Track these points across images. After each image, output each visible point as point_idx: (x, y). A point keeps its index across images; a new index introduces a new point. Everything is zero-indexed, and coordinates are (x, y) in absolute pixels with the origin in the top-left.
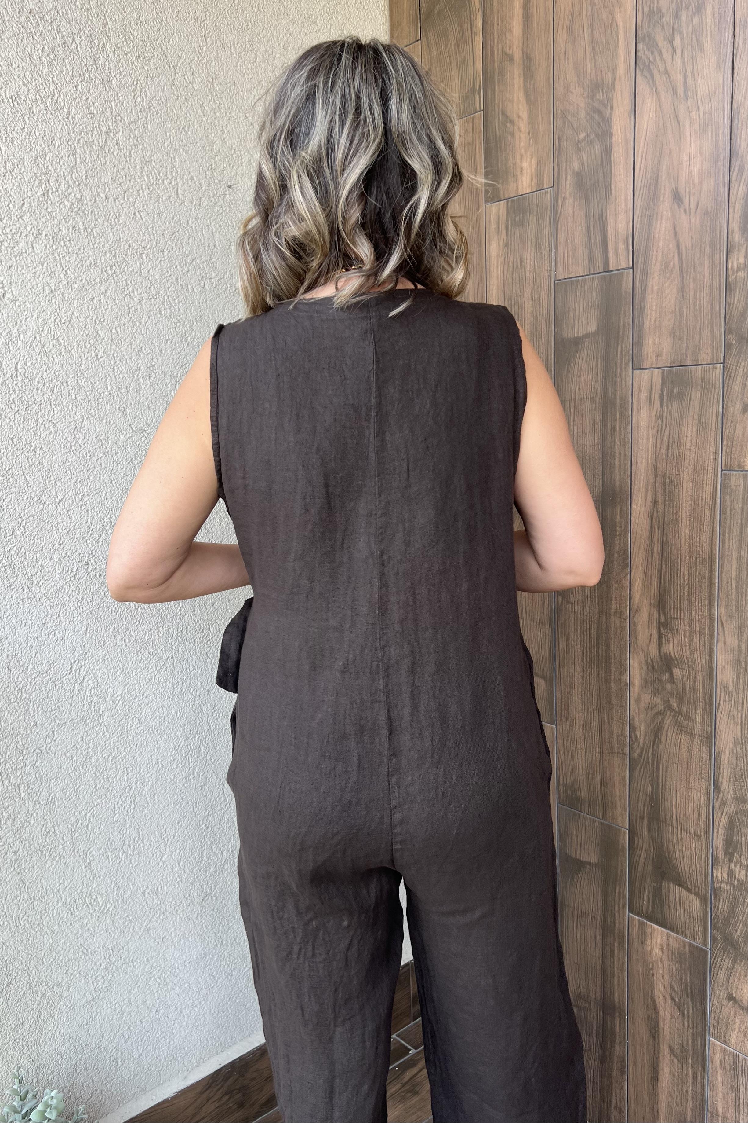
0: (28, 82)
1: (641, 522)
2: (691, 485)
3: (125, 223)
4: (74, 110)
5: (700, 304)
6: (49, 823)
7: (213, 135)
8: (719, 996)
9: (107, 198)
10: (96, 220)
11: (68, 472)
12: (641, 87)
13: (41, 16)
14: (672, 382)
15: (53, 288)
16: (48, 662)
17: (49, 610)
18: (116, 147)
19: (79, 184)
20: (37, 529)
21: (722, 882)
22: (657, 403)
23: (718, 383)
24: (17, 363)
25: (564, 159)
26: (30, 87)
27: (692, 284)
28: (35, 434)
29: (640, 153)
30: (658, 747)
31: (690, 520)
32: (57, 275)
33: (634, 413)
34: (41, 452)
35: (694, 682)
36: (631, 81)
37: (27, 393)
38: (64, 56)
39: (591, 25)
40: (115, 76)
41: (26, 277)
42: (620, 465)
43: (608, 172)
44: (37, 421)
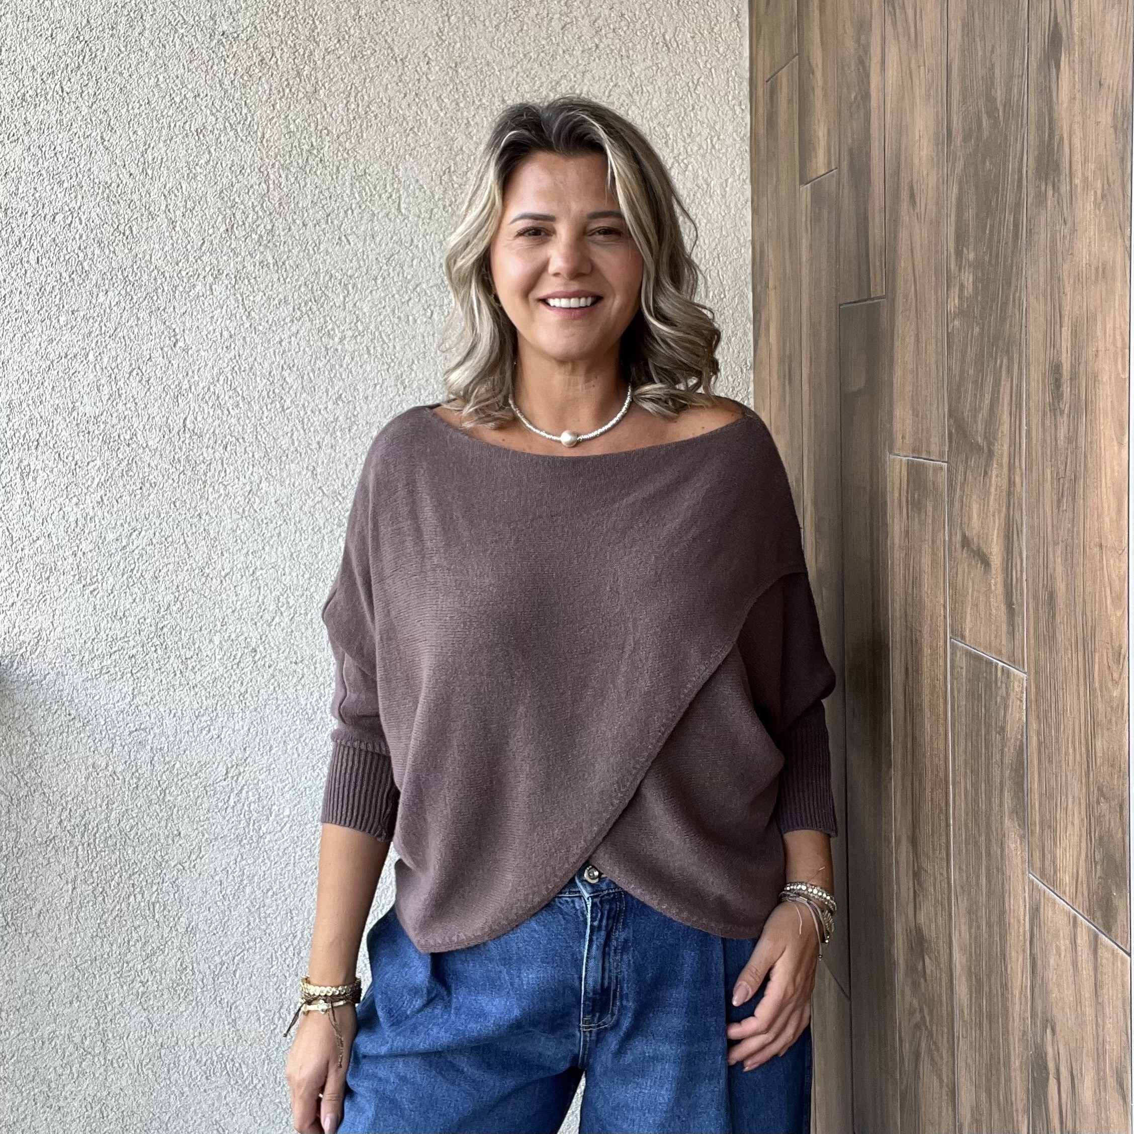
0: (217, 111)
3: (327, 251)
4: (269, 131)
6: (187, 957)
7: (454, 131)
9: (304, 225)
10: (290, 251)
11: (239, 541)
13: (235, 35)
15: (233, 332)
16: (199, 762)
17: (204, 701)
18: (320, 165)
19: (271, 214)
20: (196, 606)
24: (186, 419)
26: (218, 116)
28: (201, 497)
29: (888, 125)
32: (238, 318)
34: (207, 518)
37: (195, 451)
38: (260, 74)
40: (323, 85)
41: (202, 323)
43: (869, 150)
44: (205, 482)
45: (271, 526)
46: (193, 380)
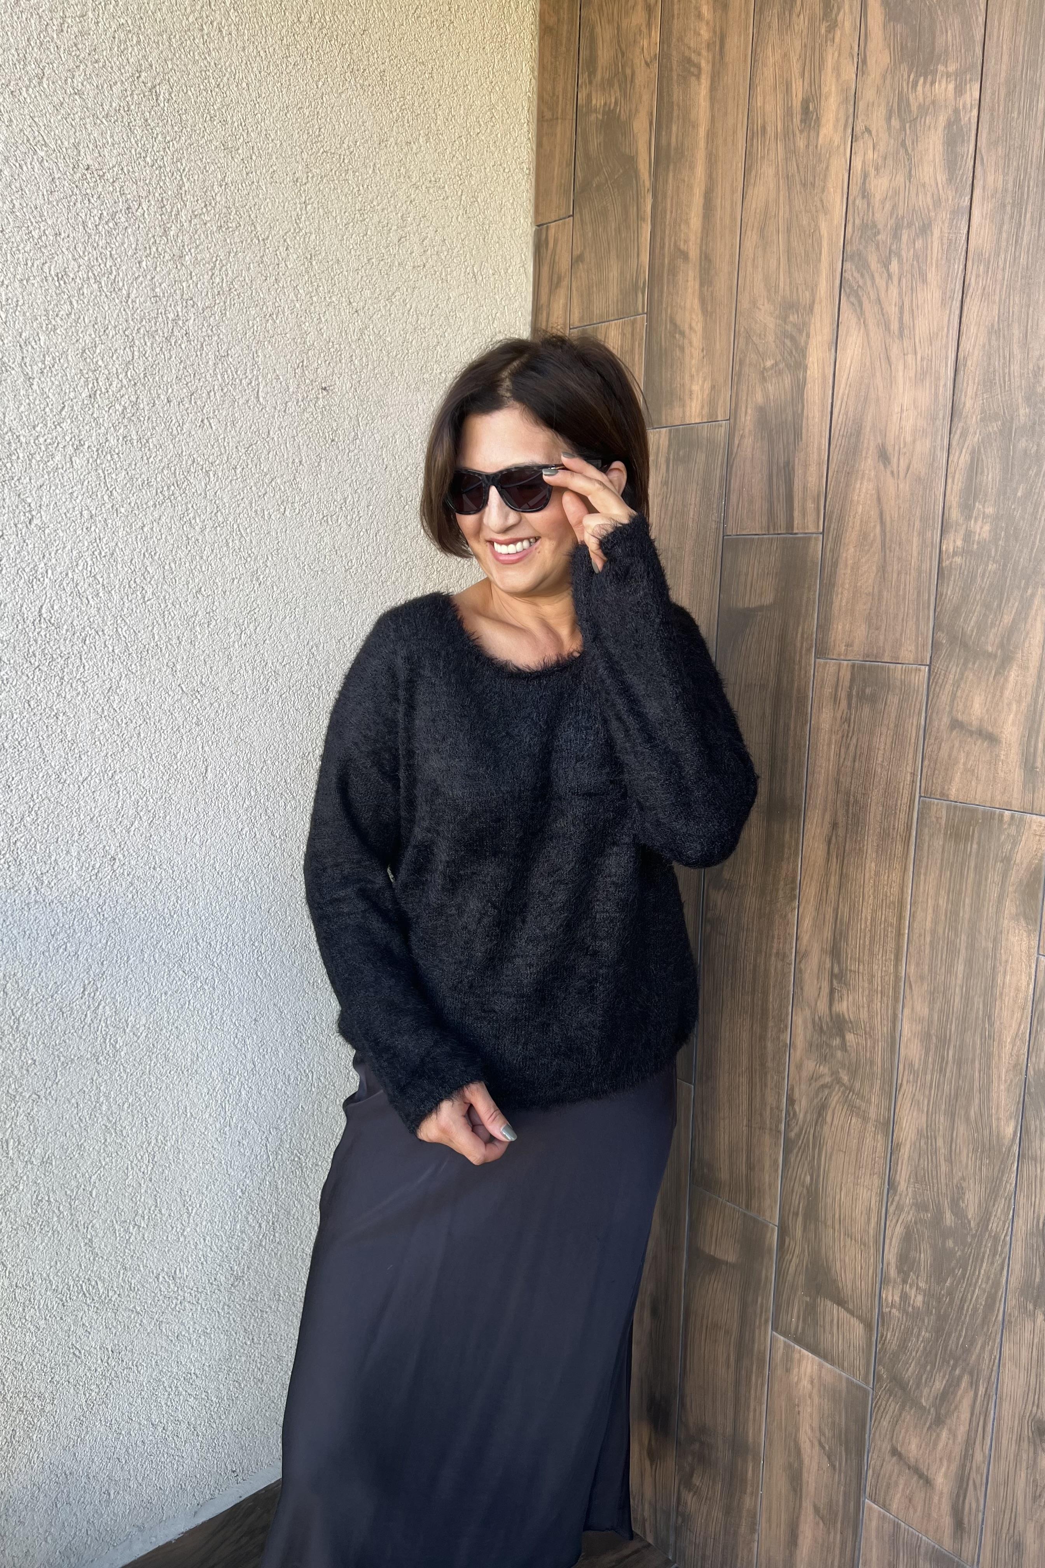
0: (80, 256)
1: (816, 845)
2: (881, 808)
4: (135, 291)
5: (905, 589)
6: (42, 1189)
7: (307, 324)
8: (880, 1448)
9: (169, 402)
10: (154, 428)
12: (846, 315)
13: (101, 173)
14: (864, 680)
15: (93, 512)
16: (56, 983)
17: (61, 917)
18: (185, 338)
19: (135, 384)
20: (52, 815)
21: (893, 1306)
22: (844, 704)
23: (921, 689)
25: (745, 388)
26: (81, 261)
27: (895, 563)
28: (58, 695)
29: (840, 394)
30: (822, 1128)
31: (877, 852)
32: (99, 496)
33: (814, 711)
34: (64, 718)
35: (871, 1052)
36: (834, 305)
37: (52, 643)
38: (126, 224)
39: (789, 231)
40: (190, 250)
41: (61, 498)
42: (793, 772)
43: (800, 411)
44: (62, 678)
45: (132, 726)
46: (50, 564)
